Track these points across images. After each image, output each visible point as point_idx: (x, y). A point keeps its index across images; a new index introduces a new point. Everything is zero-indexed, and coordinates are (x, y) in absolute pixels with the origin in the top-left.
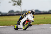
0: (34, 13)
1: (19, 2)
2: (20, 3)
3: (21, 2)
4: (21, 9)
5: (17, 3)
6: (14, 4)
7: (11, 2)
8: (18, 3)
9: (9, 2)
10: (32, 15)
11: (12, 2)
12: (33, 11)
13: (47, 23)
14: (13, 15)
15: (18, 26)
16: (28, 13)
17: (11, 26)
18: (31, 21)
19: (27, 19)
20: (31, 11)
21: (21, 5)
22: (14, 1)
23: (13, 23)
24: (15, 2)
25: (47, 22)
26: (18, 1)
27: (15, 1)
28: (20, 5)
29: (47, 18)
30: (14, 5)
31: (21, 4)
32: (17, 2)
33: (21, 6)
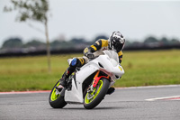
0: (122, 45)
1: (39, 8)
2: (42, 12)
3: (46, 8)
4: (47, 34)
5: (31, 13)
6: (20, 15)
7: (11, 10)
8: (35, 13)
9: (6, 9)
10: (114, 52)
11: (15, 9)
12: (118, 40)
13: (139, 82)
14: (20, 55)
15: (64, 93)
16: (99, 48)
17: (13, 93)
18: (112, 74)
19: (97, 68)
20: (112, 40)
21: (46, 19)
22: (21, 6)
23: (18, 84)
24: (24, 10)
25: (137, 79)
26: (37, 4)
27: (25, 6)
28: (44, 21)
29: (140, 66)
30: (23, 18)
31: (48, 14)
32: (33, 10)
33: (46, 24)
